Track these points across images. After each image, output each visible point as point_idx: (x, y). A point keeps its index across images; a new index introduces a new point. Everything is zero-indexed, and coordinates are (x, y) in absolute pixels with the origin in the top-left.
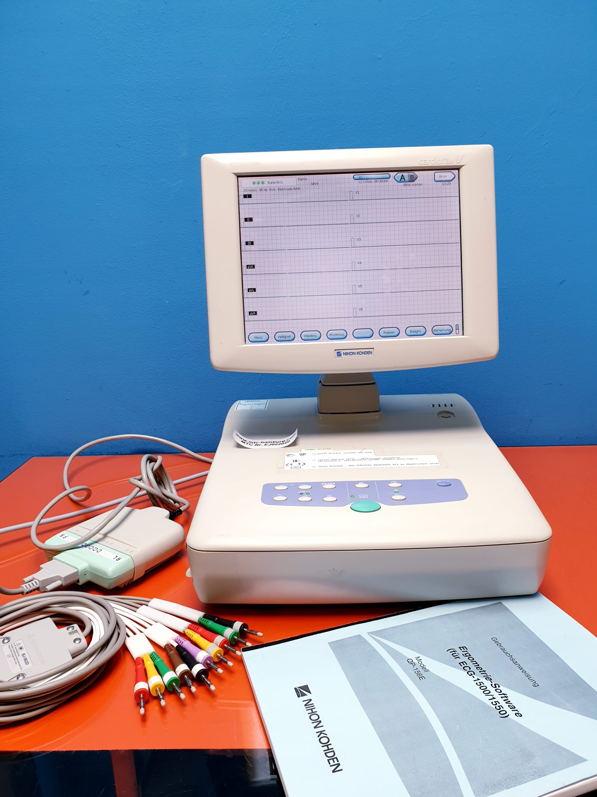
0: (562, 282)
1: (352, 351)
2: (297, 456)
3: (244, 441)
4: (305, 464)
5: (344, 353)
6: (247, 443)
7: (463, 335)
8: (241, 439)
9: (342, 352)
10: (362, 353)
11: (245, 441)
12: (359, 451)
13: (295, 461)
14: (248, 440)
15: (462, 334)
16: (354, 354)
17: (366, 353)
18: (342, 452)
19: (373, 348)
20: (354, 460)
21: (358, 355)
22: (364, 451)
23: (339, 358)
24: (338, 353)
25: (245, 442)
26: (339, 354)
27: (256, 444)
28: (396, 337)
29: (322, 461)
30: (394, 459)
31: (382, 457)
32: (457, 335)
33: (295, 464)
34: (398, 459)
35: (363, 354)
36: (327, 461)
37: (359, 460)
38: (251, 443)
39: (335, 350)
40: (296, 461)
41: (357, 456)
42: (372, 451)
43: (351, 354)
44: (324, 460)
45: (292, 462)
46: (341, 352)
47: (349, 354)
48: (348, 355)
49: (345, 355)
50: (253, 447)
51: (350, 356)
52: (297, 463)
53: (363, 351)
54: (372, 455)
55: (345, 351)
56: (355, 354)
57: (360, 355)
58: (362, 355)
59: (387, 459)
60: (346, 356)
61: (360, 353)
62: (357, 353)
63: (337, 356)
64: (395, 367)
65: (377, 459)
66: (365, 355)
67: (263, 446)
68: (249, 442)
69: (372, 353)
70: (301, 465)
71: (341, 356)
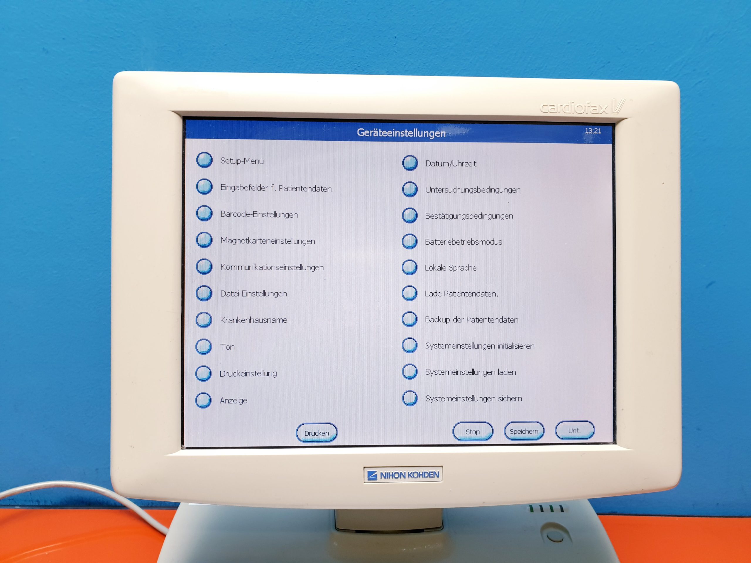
0: (710, 284)
1: (399, 470)
5: (382, 474)
7: (615, 442)
9: (379, 472)
10: (419, 475)
15: (612, 442)
16: (402, 477)
17: (426, 475)
19: (442, 466)
21: (411, 479)
23: (372, 484)
24: (370, 473)
26: (372, 476)
35: (421, 476)
39: (364, 468)
43: (396, 476)
46: (375, 472)
47: (393, 475)
48: (391, 477)
49: (385, 477)
51: (394, 480)
53: (421, 470)
55: (384, 471)
56: (405, 477)
57: (414, 480)
58: (418, 479)
60: (387, 480)
61: (416, 475)
62: (409, 475)
63: (369, 479)
66: (424, 479)
69: (438, 476)
71: (376, 479)
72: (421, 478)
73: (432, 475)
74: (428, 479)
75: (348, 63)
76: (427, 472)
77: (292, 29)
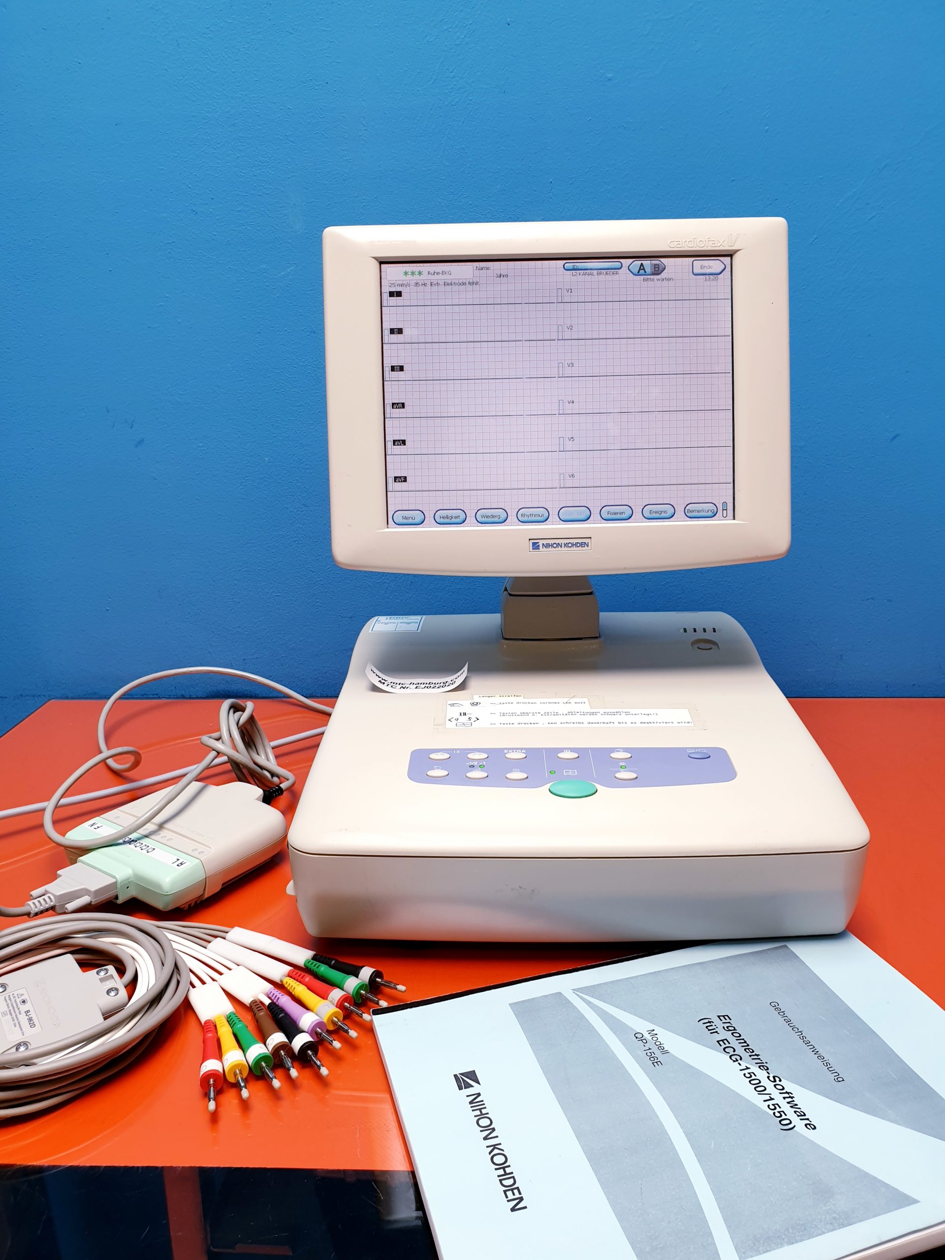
0: (895, 437)
1: (557, 541)
2: (466, 707)
3: (383, 681)
4: (478, 719)
5: (543, 544)
6: (388, 685)
7: (734, 519)
8: (379, 677)
9: (541, 542)
10: (573, 545)
11: (385, 681)
12: (565, 700)
13: (462, 714)
14: (390, 680)
15: (732, 518)
16: (559, 547)
17: (578, 545)
18: (538, 701)
19: (591, 538)
20: (557, 714)
21: (566, 549)
22: (573, 700)
23: (536, 552)
24: (534, 544)
25: (384, 683)
26: (536, 546)
27: (402, 686)
28: (627, 521)
29: (505, 714)
30: (620, 715)
31: (602, 711)
32: (725, 519)
33: (463, 719)
34: (627, 713)
35: (574, 546)
36: (514, 714)
37: (564, 714)
38: (395, 685)
39: (530, 539)
40: (465, 714)
41: (562, 708)
42: (586, 700)
43: (555, 546)
44: (508, 714)
45: (458, 716)
46: (538, 543)
47: (552, 545)
48: (550, 547)
49: (546, 547)
50: (397, 690)
51: (553, 549)
52: (467, 717)
53: (574, 541)
54: (586, 708)
55: (545, 542)
56: (561, 547)
57: (568, 549)
58: (572, 549)
59: (610, 713)
60: (547, 549)
61: (570, 545)
62: (565, 545)
63: (533, 549)
64: (625, 568)
65: (593, 714)
66: (577, 549)
67: (412, 690)
68: (391, 683)
69: (588, 546)
70: (472, 721)
71: (539, 549)
72: (574, 548)
73: (582, 545)
74: (580, 548)
75: (502, 212)
76: (579, 543)
77: (444, 178)
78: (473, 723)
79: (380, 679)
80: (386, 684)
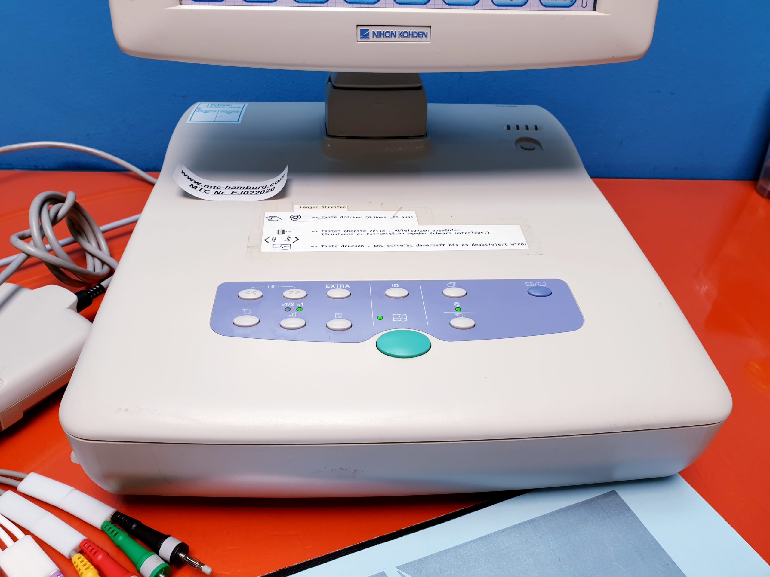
1: (390, 29)
2: (285, 223)
3: (195, 185)
4: (298, 239)
5: (374, 32)
6: (201, 189)
7: (594, 9)
8: (191, 180)
9: (371, 30)
10: (409, 35)
11: (198, 184)
12: (392, 213)
13: (280, 232)
14: (204, 182)
15: (592, 8)
16: (393, 36)
17: (416, 35)
18: (363, 214)
19: (430, 27)
20: (383, 233)
21: (401, 39)
22: (400, 214)
23: (365, 43)
24: (362, 32)
25: (196, 187)
26: (364, 35)
27: (217, 190)
28: (473, 7)
29: (328, 233)
30: (450, 233)
31: (431, 228)
32: (584, 9)
33: (281, 239)
34: (458, 232)
35: (411, 36)
36: (337, 233)
37: (391, 233)
38: (209, 189)
39: (357, 26)
40: (283, 232)
41: (389, 225)
42: (413, 213)
43: (388, 35)
44: (331, 232)
45: (275, 235)
46: (368, 30)
47: (384, 35)
48: (382, 36)
49: (377, 36)
50: (211, 197)
51: (385, 39)
52: (285, 237)
53: (411, 30)
54: (413, 224)
55: (376, 29)
56: (395, 36)
57: (404, 39)
58: (408, 39)
59: (439, 232)
60: (378, 39)
61: (405, 35)
62: (400, 35)
63: (362, 38)
64: (468, 66)
65: (421, 232)
66: (413, 40)
67: (227, 197)
68: (205, 186)
69: (426, 37)
70: (292, 240)
71: (368, 38)
72: (411, 39)
73: (421, 35)
74: (417, 39)
76: (416, 32)
78: (292, 244)
79: (193, 182)
80: (198, 189)
